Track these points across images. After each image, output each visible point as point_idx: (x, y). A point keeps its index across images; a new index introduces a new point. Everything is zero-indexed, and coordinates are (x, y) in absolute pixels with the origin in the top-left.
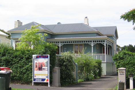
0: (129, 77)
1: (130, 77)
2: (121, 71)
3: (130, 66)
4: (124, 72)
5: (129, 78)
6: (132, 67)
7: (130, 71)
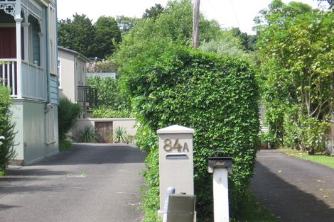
0: (210, 170)
1: (215, 168)
2: (173, 142)
3: (208, 119)
4: (186, 147)
5: (212, 174)
6: (218, 120)
7: (210, 143)
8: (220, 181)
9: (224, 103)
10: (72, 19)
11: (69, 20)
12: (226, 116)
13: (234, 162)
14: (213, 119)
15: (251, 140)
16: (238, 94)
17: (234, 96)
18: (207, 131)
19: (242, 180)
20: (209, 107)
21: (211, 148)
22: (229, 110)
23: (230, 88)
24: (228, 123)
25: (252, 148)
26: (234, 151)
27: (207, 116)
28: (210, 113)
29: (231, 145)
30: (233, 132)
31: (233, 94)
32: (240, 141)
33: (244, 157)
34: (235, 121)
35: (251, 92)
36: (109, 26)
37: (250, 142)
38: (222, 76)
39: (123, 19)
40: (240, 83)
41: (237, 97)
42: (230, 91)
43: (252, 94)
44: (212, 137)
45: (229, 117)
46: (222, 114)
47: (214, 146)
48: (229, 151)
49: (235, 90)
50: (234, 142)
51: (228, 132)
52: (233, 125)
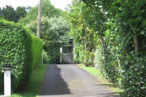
0: (3, 71)
1: (5, 70)
3: (4, 49)
5: (4, 73)
6: (8, 50)
7: (5, 60)
8: (7, 76)
9: (11, 42)
10: (5, 7)
11: (4, 8)
12: (12, 48)
13: (15, 68)
14: (6, 50)
15: (23, 58)
16: (17, 39)
17: (15, 40)
18: (4, 55)
19: (19, 76)
20: (5, 45)
21: (6, 62)
22: (13, 46)
23: (14, 36)
24: (13, 51)
25: (23, 62)
26: (15, 63)
27: (4, 48)
28: (5, 47)
29: (14, 61)
30: (15, 55)
31: (15, 39)
32: (18, 59)
33: (19, 66)
34: (16, 51)
35: (23, 38)
36: (22, 10)
37: (22, 59)
38: (10, 31)
39: (29, 8)
40: (18, 34)
41: (16, 40)
42: (14, 38)
43: (23, 39)
44: (6, 57)
45: (13, 49)
46: (11, 47)
47: (7, 61)
48: (14, 63)
49: (16, 37)
50: (15, 59)
51: (13, 55)
52: (15, 52)
